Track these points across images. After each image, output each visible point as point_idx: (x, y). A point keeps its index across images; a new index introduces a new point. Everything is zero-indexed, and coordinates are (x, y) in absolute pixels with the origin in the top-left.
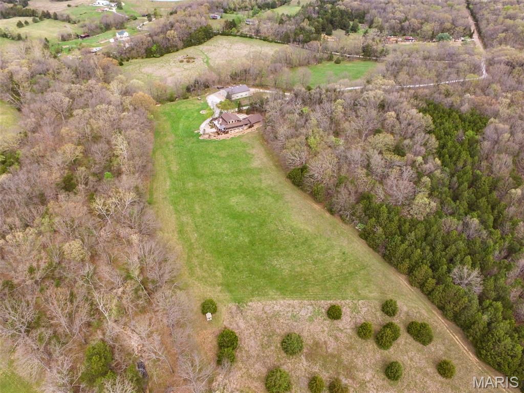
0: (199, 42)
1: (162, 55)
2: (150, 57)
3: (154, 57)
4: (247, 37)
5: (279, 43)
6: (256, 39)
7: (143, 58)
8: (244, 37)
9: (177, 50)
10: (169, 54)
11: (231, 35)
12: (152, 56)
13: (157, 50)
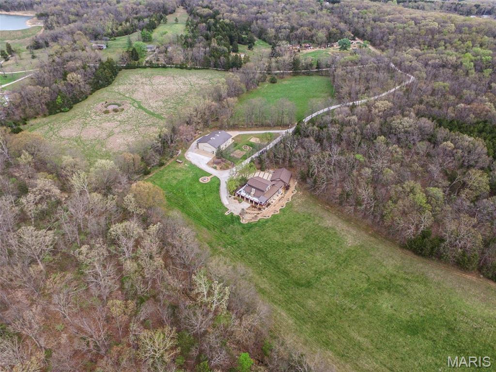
0: (108, 82)
1: (71, 108)
2: (56, 113)
3: (61, 111)
4: (159, 67)
5: (199, 69)
6: (171, 67)
7: (45, 116)
8: (156, 68)
9: (87, 98)
10: (78, 104)
11: (140, 67)
12: (58, 111)
13: (63, 102)
